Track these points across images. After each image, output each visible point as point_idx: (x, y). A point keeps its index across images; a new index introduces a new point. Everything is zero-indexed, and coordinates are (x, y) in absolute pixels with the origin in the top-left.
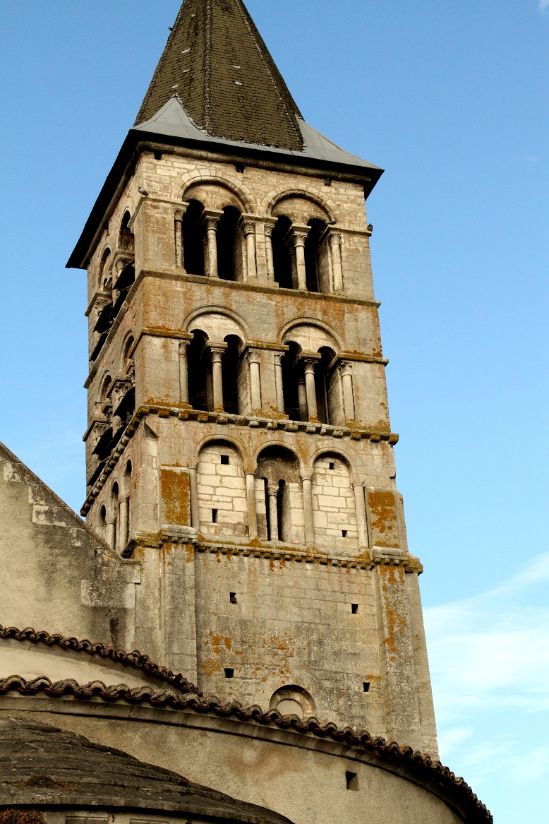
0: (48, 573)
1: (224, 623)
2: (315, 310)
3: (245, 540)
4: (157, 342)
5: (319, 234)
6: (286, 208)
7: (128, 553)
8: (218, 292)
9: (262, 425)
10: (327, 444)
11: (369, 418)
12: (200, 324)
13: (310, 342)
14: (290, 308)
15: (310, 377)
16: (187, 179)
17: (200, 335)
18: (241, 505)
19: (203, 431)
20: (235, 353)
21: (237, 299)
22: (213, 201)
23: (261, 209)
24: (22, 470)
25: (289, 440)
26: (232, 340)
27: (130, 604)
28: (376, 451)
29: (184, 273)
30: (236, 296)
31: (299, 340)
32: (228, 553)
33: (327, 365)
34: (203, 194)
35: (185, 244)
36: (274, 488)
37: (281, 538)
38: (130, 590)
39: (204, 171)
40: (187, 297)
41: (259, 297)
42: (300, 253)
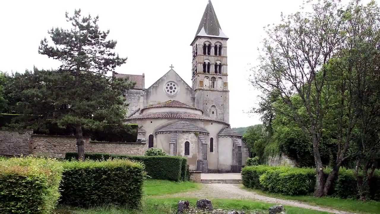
0: (187, 93)
1: (206, 98)
2: (219, 58)
3: (209, 89)
4: (200, 64)
5: (220, 47)
6: (216, 44)
7: (195, 91)
8: (207, 57)
9: (212, 74)
10: (220, 76)
11: (225, 73)
12: (205, 61)
13: (218, 63)
14: (216, 58)
15: (218, 67)
16: (204, 41)
17: (205, 63)
18: (209, 84)
19: (204, 75)
20: (209, 65)
21: (210, 58)
22: (207, 44)
23: (213, 45)
24: (184, 81)
25: (215, 76)
26: (209, 63)
27: (196, 97)
28: (225, 77)
29: (203, 55)
30: (209, 57)
31: (217, 62)
32: (207, 90)
33: (220, 66)
34: (206, 43)
35: (204, 50)
36: (213, 81)
37: (213, 88)
38: (196, 95)
39: (206, 40)
40: (203, 58)
41: (212, 57)
42: (218, 50)
